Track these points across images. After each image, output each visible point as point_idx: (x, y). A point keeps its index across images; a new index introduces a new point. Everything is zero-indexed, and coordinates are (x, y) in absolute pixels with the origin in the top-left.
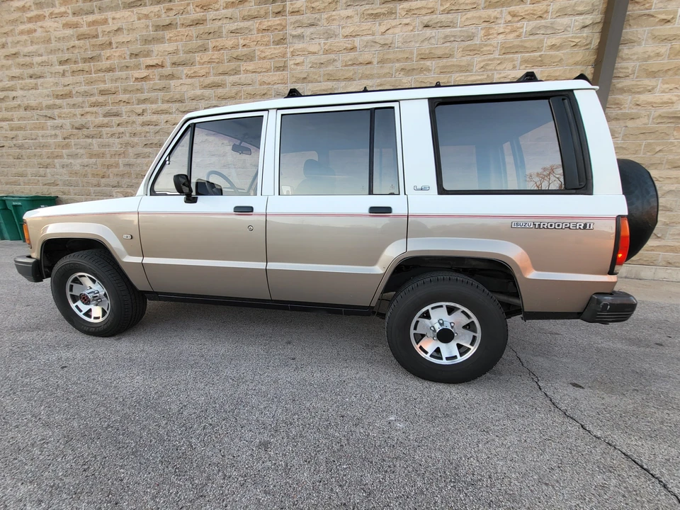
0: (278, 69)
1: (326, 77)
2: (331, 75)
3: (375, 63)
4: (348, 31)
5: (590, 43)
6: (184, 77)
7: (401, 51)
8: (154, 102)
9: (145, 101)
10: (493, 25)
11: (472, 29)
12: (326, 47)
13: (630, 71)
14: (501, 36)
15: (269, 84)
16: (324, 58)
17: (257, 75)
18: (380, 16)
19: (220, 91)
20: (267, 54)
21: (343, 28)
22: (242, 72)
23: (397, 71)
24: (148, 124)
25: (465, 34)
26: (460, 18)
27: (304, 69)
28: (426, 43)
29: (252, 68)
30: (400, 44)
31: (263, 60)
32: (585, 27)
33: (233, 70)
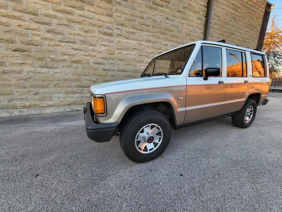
0: (108, 15)
1: (132, 27)
2: (134, 27)
3: (151, 26)
4: (141, 10)
7: (159, 25)
10: (183, 25)
12: (132, 13)
14: (185, 29)
15: (103, 21)
16: (131, 18)
17: (96, 15)
18: (152, 8)
20: (102, 6)
21: (138, 7)
22: (85, 10)
23: (158, 32)
25: (177, 25)
26: (175, 19)
27: (122, 20)
28: (167, 25)
29: (93, 10)
30: (159, 22)
31: (100, 8)
32: (201, 33)
33: (80, 7)
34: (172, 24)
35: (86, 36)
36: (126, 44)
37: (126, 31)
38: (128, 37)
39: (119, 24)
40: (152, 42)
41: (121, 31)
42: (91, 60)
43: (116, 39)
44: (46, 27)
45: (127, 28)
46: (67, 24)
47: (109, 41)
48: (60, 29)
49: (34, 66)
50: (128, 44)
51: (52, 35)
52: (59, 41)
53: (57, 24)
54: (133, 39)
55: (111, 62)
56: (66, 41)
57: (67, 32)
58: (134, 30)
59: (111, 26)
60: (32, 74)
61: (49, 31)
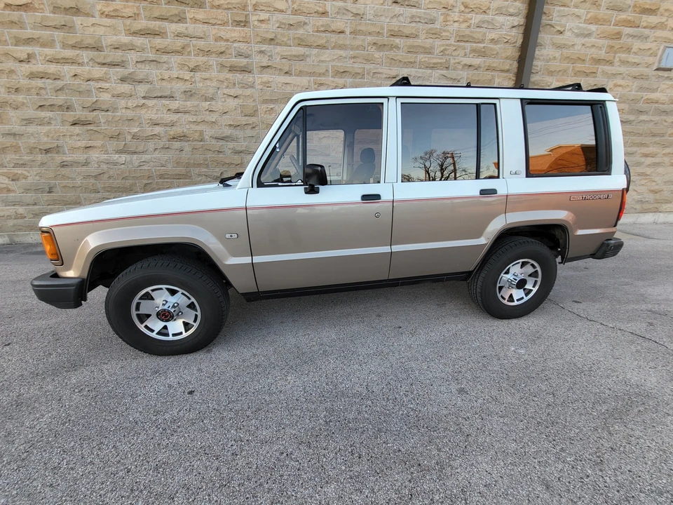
0: (238, 23)
1: (297, 41)
2: (303, 41)
3: (348, 33)
5: (516, 42)
6: (97, 14)
7: (372, 24)
8: (49, 44)
9: (29, 41)
10: (450, 12)
11: (433, 13)
12: (295, 6)
13: (539, 69)
14: (456, 24)
15: (227, 40)
16: (294, 19)
17: (210, 27)
19: (158, 41)
20: (221, 2)
22: (188, 20)
23: (369, 44)
24: (43, 76)
25: (429, 18)
27: (271, 29)
28: (395, 19)
29: (203, 17)
30: (372, 17)
31: (218, 9)
32: (513, 27)
33: (176, 15)
34: (413, 17)
35: (193, 80)
36: (283, 88)
37: (282, 56)
38: (286, 69)
39: (264, 41)
40: (350, 73)
41: (269, 56)
42: (209, 132)
43: (258, 78)
44: (117, 72)
45: (285, 48)
46: (154, 59)
47: (241, 85)
48: (142, 71)
49: (106, 151)
50: (288, 86)
51: (130, 86)
52: (144, 98)
53: (137, 62)
54: (300, 74)
55: (249, 132)
56: (156, 95)
57: (157, 76)
58: (301, 50)
59: (245, 48)
60: (104, 167)
61: (123, 80)
